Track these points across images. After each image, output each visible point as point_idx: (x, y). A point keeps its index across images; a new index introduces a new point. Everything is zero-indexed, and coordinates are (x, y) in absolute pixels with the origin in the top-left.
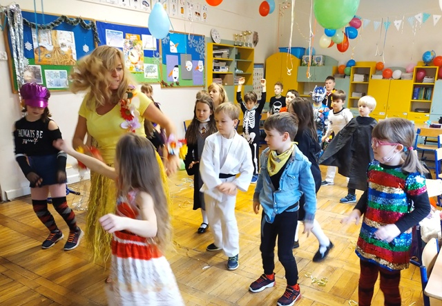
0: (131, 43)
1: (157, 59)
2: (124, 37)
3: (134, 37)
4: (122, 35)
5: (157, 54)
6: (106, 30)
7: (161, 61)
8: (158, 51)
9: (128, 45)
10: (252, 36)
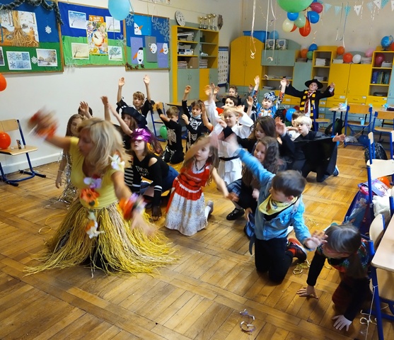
1: (122, 41)
2: (88, 19)
4: (85, 17)
6: (69, 11)
8: (122, 33)
9: (92, 27)
10: (216, 19)
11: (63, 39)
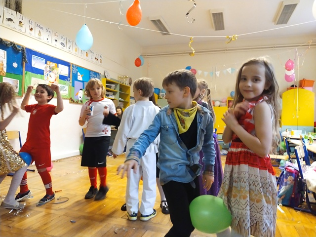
0: (50, 68)
1: (68, 82)
2: (46, 63)
3: (53, 65)
4: (44, 61)
5: (69, 79)
6: (33, 55)
7: (71, 84)
8: (69, 77)
9: (48, 69)
11: (26, 74)
